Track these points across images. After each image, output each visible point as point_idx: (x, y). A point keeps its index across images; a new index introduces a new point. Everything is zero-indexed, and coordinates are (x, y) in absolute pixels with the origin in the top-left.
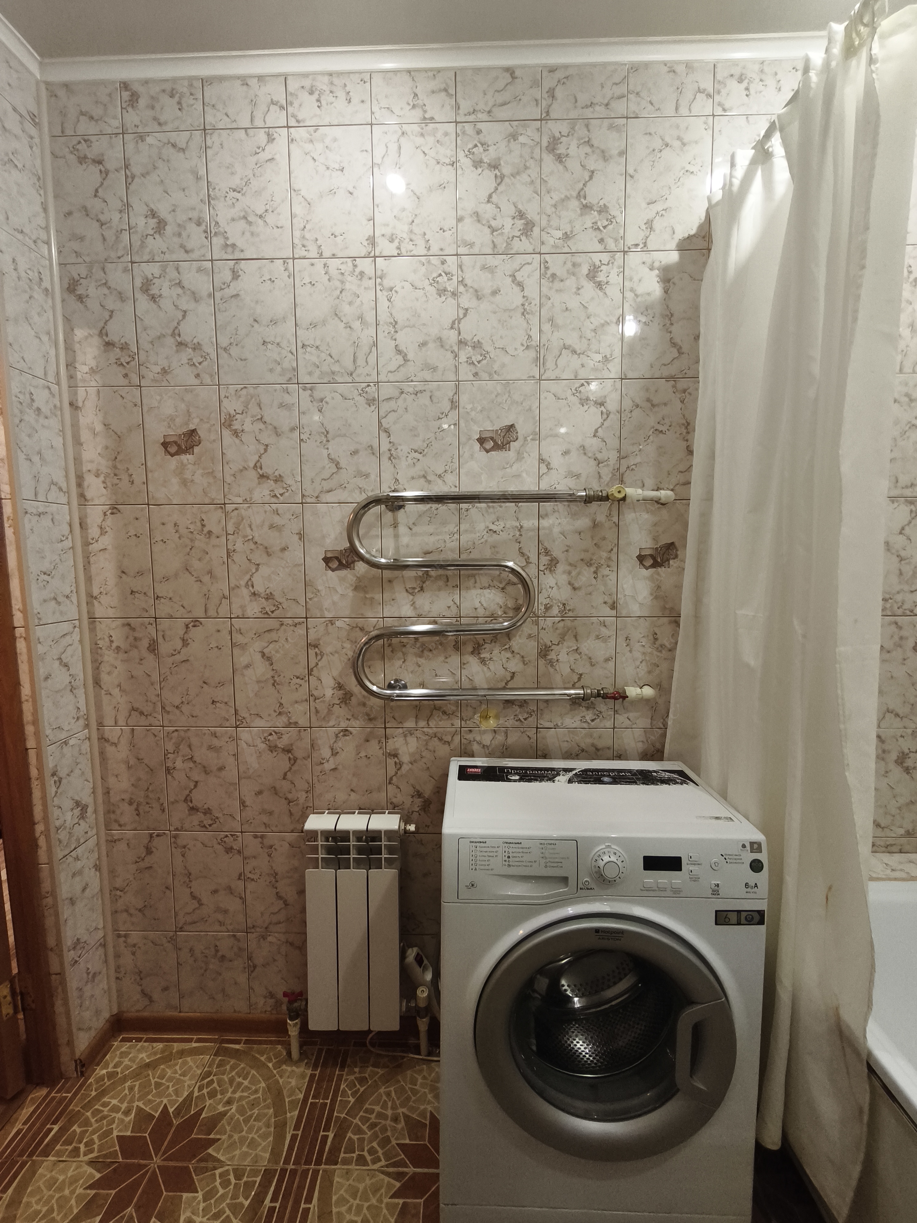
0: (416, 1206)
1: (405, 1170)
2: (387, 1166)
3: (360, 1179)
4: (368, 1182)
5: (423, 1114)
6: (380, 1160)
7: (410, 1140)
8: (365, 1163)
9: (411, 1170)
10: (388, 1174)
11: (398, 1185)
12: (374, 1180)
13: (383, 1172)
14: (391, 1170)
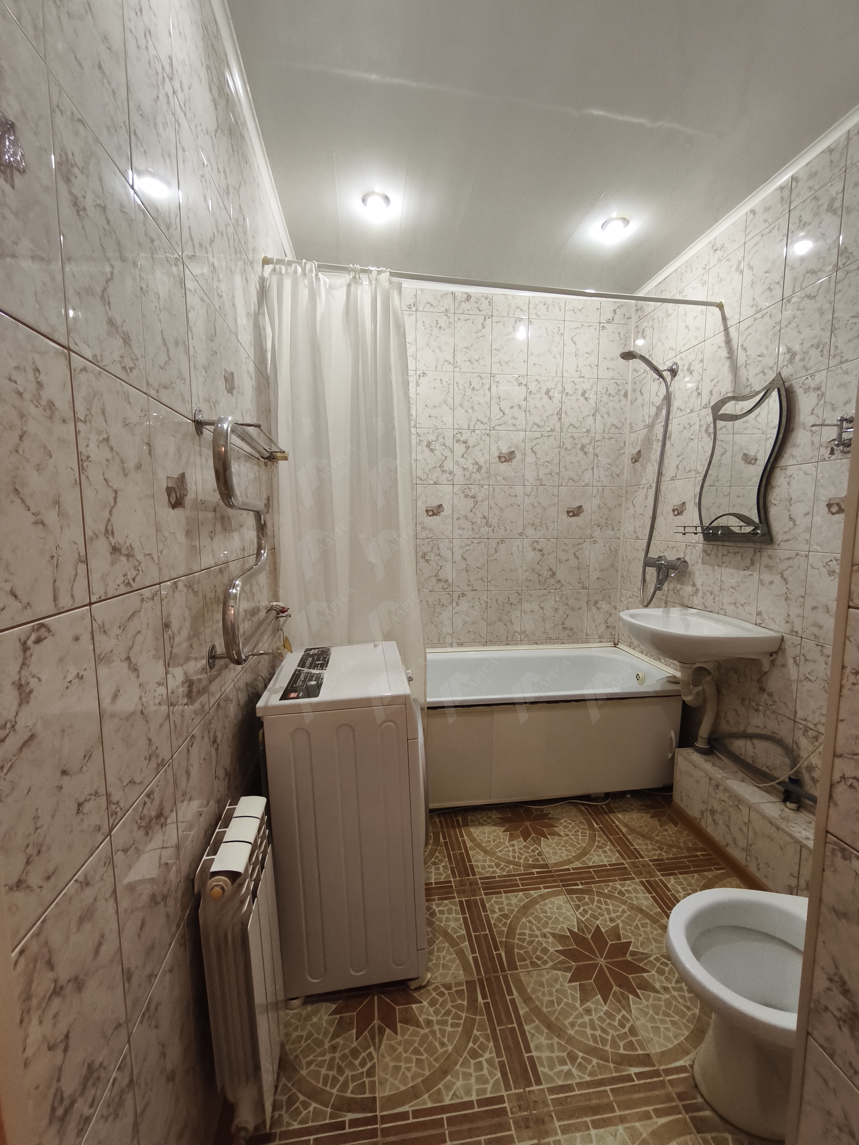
0: (401, 1012)
1: (376, 1027)
2: (374, 1044)
3: (385, 1069)
4: (388, 1059)
5: (330, 1023)
6: (370, 1053)
7: (353, 1029)
8: (373, 1067)
9: (376, 1022)
10: (381, 1041)
11: (388, 1031)
12: (386, 1055)
13: (380, 1047)
14: (377, 1040)
